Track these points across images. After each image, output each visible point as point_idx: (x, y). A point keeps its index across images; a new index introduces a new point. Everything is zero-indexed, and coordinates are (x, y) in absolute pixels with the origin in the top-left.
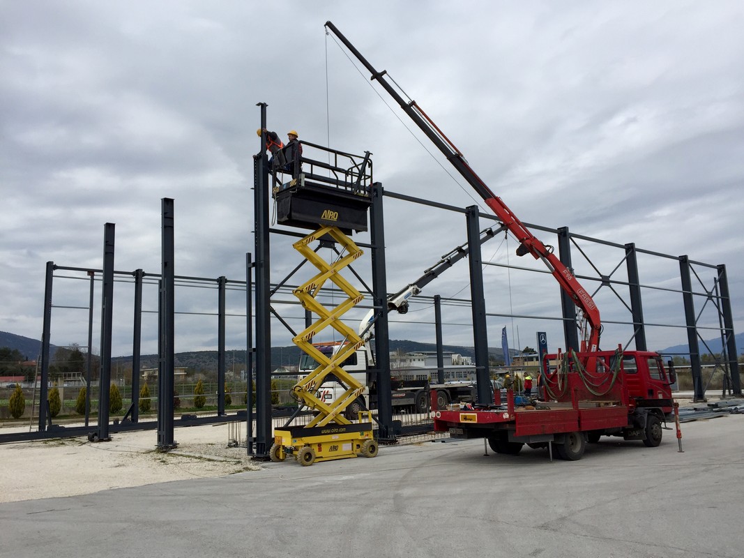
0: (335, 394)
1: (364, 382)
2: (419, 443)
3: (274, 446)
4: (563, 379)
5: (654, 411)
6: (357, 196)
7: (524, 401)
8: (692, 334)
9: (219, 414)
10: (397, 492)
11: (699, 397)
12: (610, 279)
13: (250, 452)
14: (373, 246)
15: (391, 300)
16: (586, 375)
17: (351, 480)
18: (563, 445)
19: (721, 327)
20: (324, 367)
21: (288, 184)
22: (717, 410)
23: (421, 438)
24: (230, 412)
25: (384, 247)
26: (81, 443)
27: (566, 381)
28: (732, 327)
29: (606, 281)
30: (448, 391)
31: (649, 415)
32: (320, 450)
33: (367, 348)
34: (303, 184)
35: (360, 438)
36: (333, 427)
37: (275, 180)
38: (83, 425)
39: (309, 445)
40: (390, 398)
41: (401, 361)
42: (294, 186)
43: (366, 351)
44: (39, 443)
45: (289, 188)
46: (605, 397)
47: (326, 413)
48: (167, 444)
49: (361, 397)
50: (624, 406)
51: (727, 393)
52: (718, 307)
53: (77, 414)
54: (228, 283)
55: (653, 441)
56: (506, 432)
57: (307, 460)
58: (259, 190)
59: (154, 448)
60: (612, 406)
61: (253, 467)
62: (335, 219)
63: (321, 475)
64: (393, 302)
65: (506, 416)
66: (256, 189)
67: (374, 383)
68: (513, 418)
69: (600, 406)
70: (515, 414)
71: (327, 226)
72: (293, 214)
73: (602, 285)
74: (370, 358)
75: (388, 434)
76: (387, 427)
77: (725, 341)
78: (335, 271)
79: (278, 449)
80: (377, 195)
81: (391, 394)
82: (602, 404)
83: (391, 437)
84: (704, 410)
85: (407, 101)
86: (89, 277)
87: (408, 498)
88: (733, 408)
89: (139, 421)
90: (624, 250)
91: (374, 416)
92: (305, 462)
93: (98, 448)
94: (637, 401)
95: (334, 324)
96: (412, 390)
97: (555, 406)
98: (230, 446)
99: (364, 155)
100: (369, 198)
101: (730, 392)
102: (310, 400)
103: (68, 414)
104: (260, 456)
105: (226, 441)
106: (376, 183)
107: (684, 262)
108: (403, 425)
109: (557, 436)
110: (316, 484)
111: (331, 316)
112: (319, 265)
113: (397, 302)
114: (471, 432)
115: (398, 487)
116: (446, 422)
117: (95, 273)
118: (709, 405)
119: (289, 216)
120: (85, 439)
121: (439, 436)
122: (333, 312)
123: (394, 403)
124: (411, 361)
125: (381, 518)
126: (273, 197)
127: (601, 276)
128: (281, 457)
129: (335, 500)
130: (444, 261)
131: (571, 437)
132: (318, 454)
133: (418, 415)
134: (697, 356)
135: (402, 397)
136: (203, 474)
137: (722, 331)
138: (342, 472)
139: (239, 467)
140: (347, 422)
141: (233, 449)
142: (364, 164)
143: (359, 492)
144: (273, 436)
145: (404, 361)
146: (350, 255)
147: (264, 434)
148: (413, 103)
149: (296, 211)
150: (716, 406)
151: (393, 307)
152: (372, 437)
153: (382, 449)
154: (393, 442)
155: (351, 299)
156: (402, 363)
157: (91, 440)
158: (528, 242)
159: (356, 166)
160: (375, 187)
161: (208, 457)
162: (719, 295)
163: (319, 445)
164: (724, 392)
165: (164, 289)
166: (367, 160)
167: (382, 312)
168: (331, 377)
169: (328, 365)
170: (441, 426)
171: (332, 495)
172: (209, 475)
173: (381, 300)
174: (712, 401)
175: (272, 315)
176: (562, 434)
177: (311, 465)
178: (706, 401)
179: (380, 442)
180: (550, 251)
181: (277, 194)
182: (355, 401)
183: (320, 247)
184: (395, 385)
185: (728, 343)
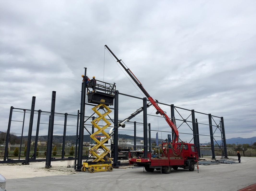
0: (100, 153)
1: (110, 149)
2: (125, 168)
3: (82, 167)
4: (167, 151)
5: (192, 161)
6: (111, 95)
7: (156, 156)
8: (212, 138)
9: (62, 158)
10: (117, 180)
11: (214, 158)
12: (186, 120)
13: (75, 169)
14: (115, 109)
15: (120, 123)
16: (173, 150)
17: (105, 177)
18: (164, 169)
19: (222, 136)
20: (99, 144)
21: (92, 91)
22: (218, 162)
23: (126, 167)
24: (66, 157)
25: (118, 109)
26: (19, 165)
27: (168, 151)
28: (225, 136)
29: (185, 121)
30: (136, 153)
31: (190, 162)
32: (96, 169)
33: (112, 138)
34: (96, 92)
35: (108, 166)
36: (100, 162)
37: (88, 89)
38: (18, 159)
39: (93, 167)
40: (118, 154)
41: (123, 142)
42: (93, 92)
43: (111, 139)
44: (5, 164)
45: (92, 93)
46: (178, 156)
47: (98, 158)
48: (48, 166)
49: (109, 154)
50: (183, 159)
51: (223, 157)
52: (221, 131)
53: (14, 156)
54: (68, 115)
55: (192, 170)
56: (149, 165)
57: (92, 171)
58: (83, 92)
59: (44, 167)
60: (180, 159)
61: (76, 173)
62: (104, 102)
63: (96, 175)
64: (120, 124)
65: (149, 160)
66: (82, 92)
67: (113, 149)
68: (151, 161)
69: (176, 159)
70: (151, 160)
71: (102, 104)
72: (92, 100)
73: (184, 122)
74: (112, 141)
75: (116, 165)
76: (116, 163)
77: (223, 140)
78: (103, 117)
79: (83, 168)
80: (117, 94)
81: (118, 153)
82: (177, 158)
83: (117, 166)
84: (214, 162)
85: (127, 68)
86: (24, 112)
87: (120, 181)
88: (222, 162)
89: (36, 159)
90: (191, 112)
91: (112, 160)
92: (92, 172)
93: (26, 166)
94: (187, 158)
95: (102, 132)
96: (125, 152)
97: (164, 158)
98: (68, 167)
99: (113, 84)
100: (114, 96)
101: (224, 157)
102: (94, 154)
103: (11, 156)
104: (78, 170)
105: (67, 166)
106: (117, 91)
107: (210, 116)
108: (121, 163)
109: (163, 167)
110: (95, 177)
111: (102, 130)
112: (99, 115)
113: (122, 124)
114: (140, 165)
115: (117, 179)
116: (133, 162)
117: (26, 110)
118: (216, 161)
119: (91, 101)
120: (21, 164)
121: (132, 166)
122: (102, 128)
123: (119, 156)
124: (126, 142)
125: (112, 185)
126: (87, 95)
127: (183, 119)
128: (84, 170)
129: (100, 181)
130: (137, 111)
131: (167, 167)
132: (95, 170)
133: (126, 160)
134: (213, 145)
135: (122, 154)
136: (62, 174)
137: (222, 137)
138: (102, 175)
139: (72, 173)
140: (104, 161)
141: (69, 168)
142: (113, 86)
143: (107, 180)
144: (82, 164)
145: (124, 142)
146: (108, 112)
147: (80, 163)
148: (129, 69)
149: (93, 99)
150: (218, 161)
151: (120, 125)
152: (111, 165)
153: (114, 169)
154: (118, 168)
155: (108, 125)
156: (123, 143)
157: (23, 164)
158: (159, 110)
159: (111, 86)
160: (116, 92)
161: (62, 170)
162: (221, 126)
163: (96, 167)
164: (222, 157)
165: (51, 118)
166: (114, 85)
167: (116, 128)
168: (100, 147)
169: (100, 144)
170: (131, 163)
171: (99, 180)
172: (63, 175)
173: (116, 125)
174: (217, 159)
175: (84, 128)
176: (164, 166)
177: (93, 173)
178: (215, 159)
179: (114, 168)
180: (165, 113)
181: (88, 94)
182: (107, 155)
183: (99, 109)
184: (119, 150)
185: (223, 141)
